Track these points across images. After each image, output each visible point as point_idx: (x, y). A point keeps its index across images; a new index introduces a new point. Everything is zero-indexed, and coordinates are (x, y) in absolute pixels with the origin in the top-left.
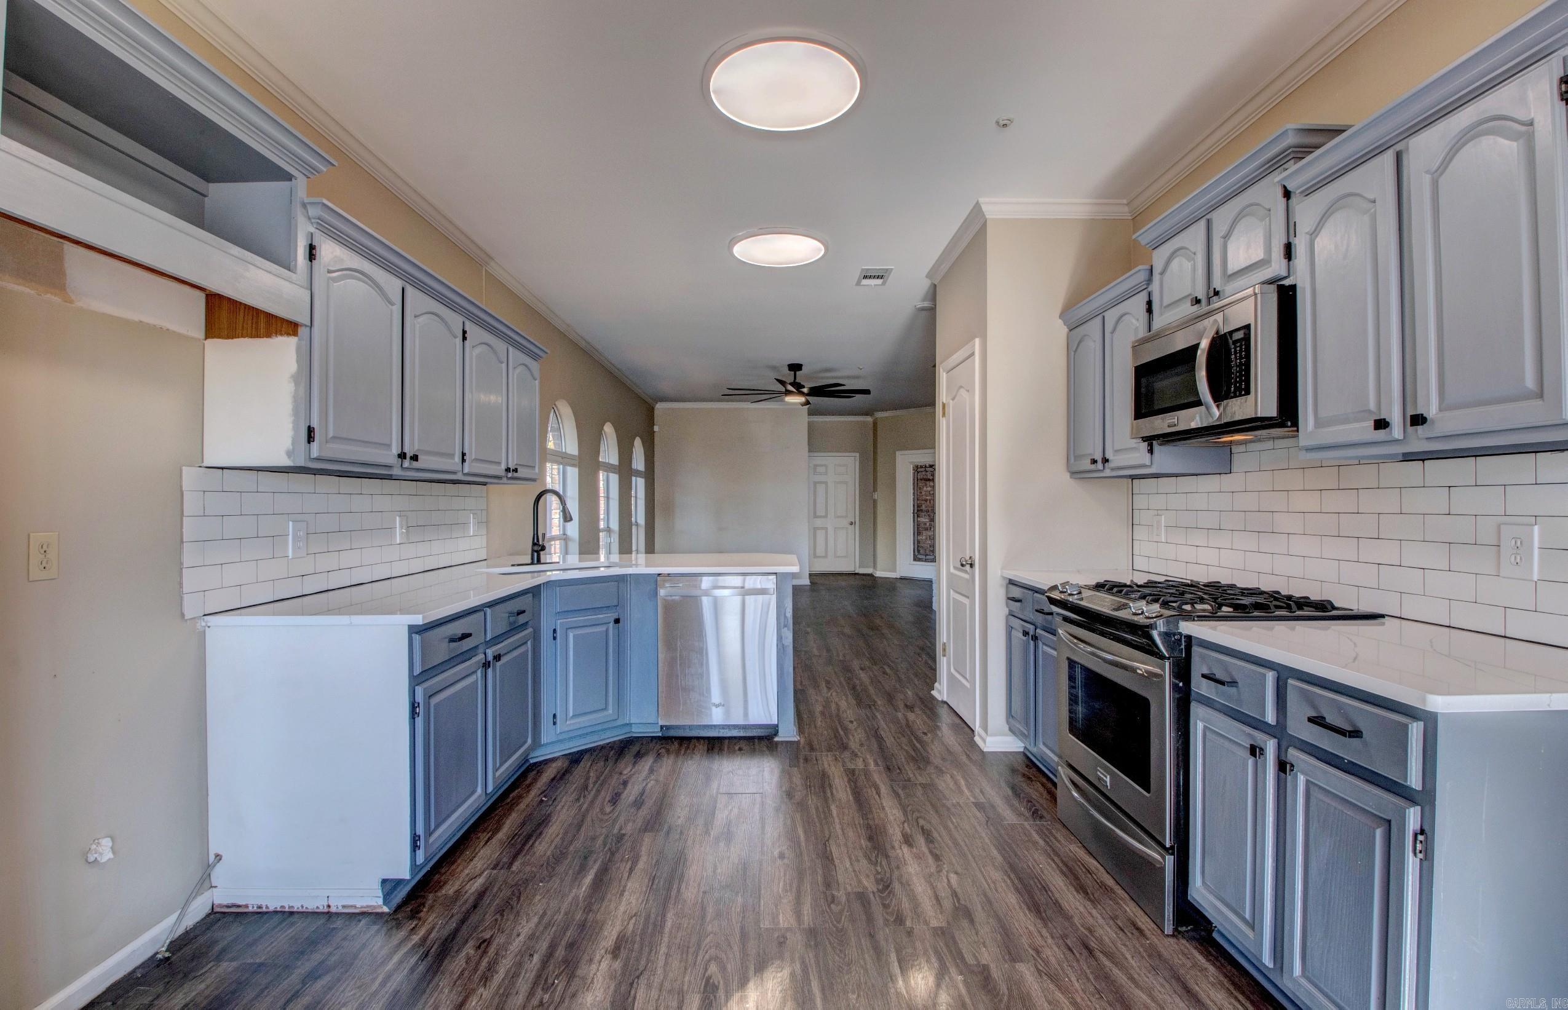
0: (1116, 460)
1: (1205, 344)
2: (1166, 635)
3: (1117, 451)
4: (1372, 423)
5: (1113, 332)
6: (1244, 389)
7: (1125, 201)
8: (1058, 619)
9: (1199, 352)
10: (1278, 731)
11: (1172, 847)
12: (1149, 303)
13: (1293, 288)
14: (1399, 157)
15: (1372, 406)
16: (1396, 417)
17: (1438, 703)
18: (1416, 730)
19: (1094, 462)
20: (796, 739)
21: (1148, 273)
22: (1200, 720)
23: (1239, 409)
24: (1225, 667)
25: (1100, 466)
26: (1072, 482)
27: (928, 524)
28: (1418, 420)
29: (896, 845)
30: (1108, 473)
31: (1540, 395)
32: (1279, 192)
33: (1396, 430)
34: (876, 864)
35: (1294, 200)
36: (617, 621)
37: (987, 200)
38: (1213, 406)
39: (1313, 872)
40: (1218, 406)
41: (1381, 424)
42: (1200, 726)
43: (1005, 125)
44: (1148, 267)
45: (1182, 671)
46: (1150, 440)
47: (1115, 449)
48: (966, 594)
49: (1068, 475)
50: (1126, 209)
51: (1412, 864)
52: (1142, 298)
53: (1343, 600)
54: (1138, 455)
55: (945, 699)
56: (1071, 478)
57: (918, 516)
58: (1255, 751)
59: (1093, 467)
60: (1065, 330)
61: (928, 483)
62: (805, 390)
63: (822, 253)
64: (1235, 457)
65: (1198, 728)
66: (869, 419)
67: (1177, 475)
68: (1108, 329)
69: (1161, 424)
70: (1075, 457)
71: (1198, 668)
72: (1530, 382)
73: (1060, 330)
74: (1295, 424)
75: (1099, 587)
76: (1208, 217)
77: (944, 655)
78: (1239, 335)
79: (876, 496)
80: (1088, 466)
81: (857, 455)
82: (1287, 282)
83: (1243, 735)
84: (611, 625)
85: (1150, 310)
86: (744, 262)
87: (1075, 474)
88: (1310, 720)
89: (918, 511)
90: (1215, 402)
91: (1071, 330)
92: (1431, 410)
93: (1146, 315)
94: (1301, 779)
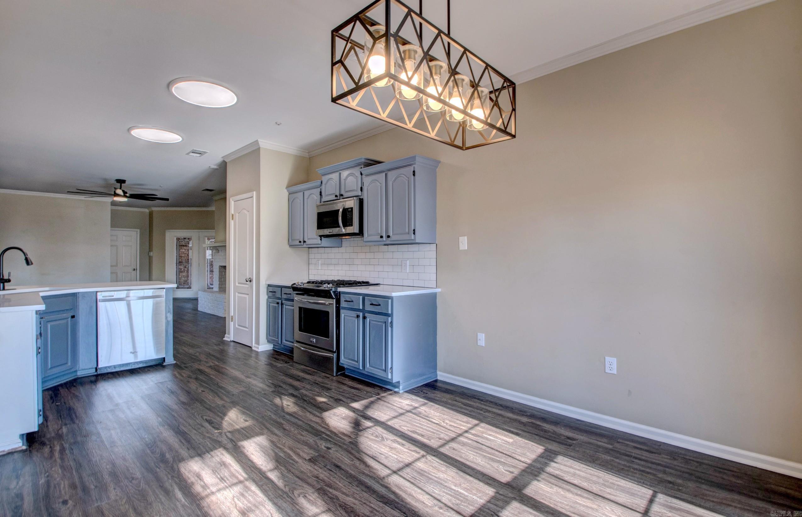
0: (308, 242)
1: (341, 210)
2: (334, 292)
3: (308, 239)
4: (380, 237)
5: (308, 198)
6: (351, 225)
7: (307, 152)
8: (295, 295)
9: (339, 212)
10: (363, 311)
11: (335, 351)
12: (321, 192)
13: (362, 199)
14: (386, 174)
15: (380, 232)
16: (384, 236)
17: (394, 294)
18: (390, 301)
19: (300, 242)
20: (175, 362)
21: (321, 183)
22: (343, 314)
23: (349, 230)
24: (350, 298)
25: (302, 243)
26: (289, 248)
27: (183, 269)
28: (389, 237)
29: (245, 379)
30: (305, 246)
31: (409, 234)
32: (360, 173)
33: (384, 239)
34: (241, 384)
35: (364, 176)
36: (73, 317)
37: (261, 140)
38: (343, 228)
39: (371, 340)
40: (344, 228)
41: (382, 237)
42: (343, 315)
43: (278, 125)
44: (320, 181)
45: (338, 302)
46: (321, 236)
47: (309, 238)
48: (246, 293)
49: (288, 246)
50: (307, 154)
51: (390, 329)
52: (319, 190)
53: (371, 282)
54: (318, 241)
55: (232, 340)
56: (289, 247)
57: (179, 265)
58: (358, 316)
59: (300, 244)
60: (287, 194)
61: (183, 247)
62: (128, 195)
63: (180, 141)
64: (343, 242)
65: (342, 316)
66: (147, 211)
67: (325, 247)
68: (306, 197)
69: (327, 232)
70: (292, 240)
71: (342, 299)
72: (407, 230)
73: (286, 193)
74: (363, 235)
75: (309, 282)
76: (340, 172)
77: (232, 321)
78: (350, 210)
79: (151, 254)
80: (298, 243)
81: (139, 230)
82: (361, 197)
83: (354, 314)
84: (70, 319)
85: (321, 195)
86: (135, 137)
87: (291, 246)
88: (371, 304)
89: (179, 263)
90: (343, 227)
91: (289, 194)
92: (391, 235)
93: (320, 196)
94: (368, 320)
